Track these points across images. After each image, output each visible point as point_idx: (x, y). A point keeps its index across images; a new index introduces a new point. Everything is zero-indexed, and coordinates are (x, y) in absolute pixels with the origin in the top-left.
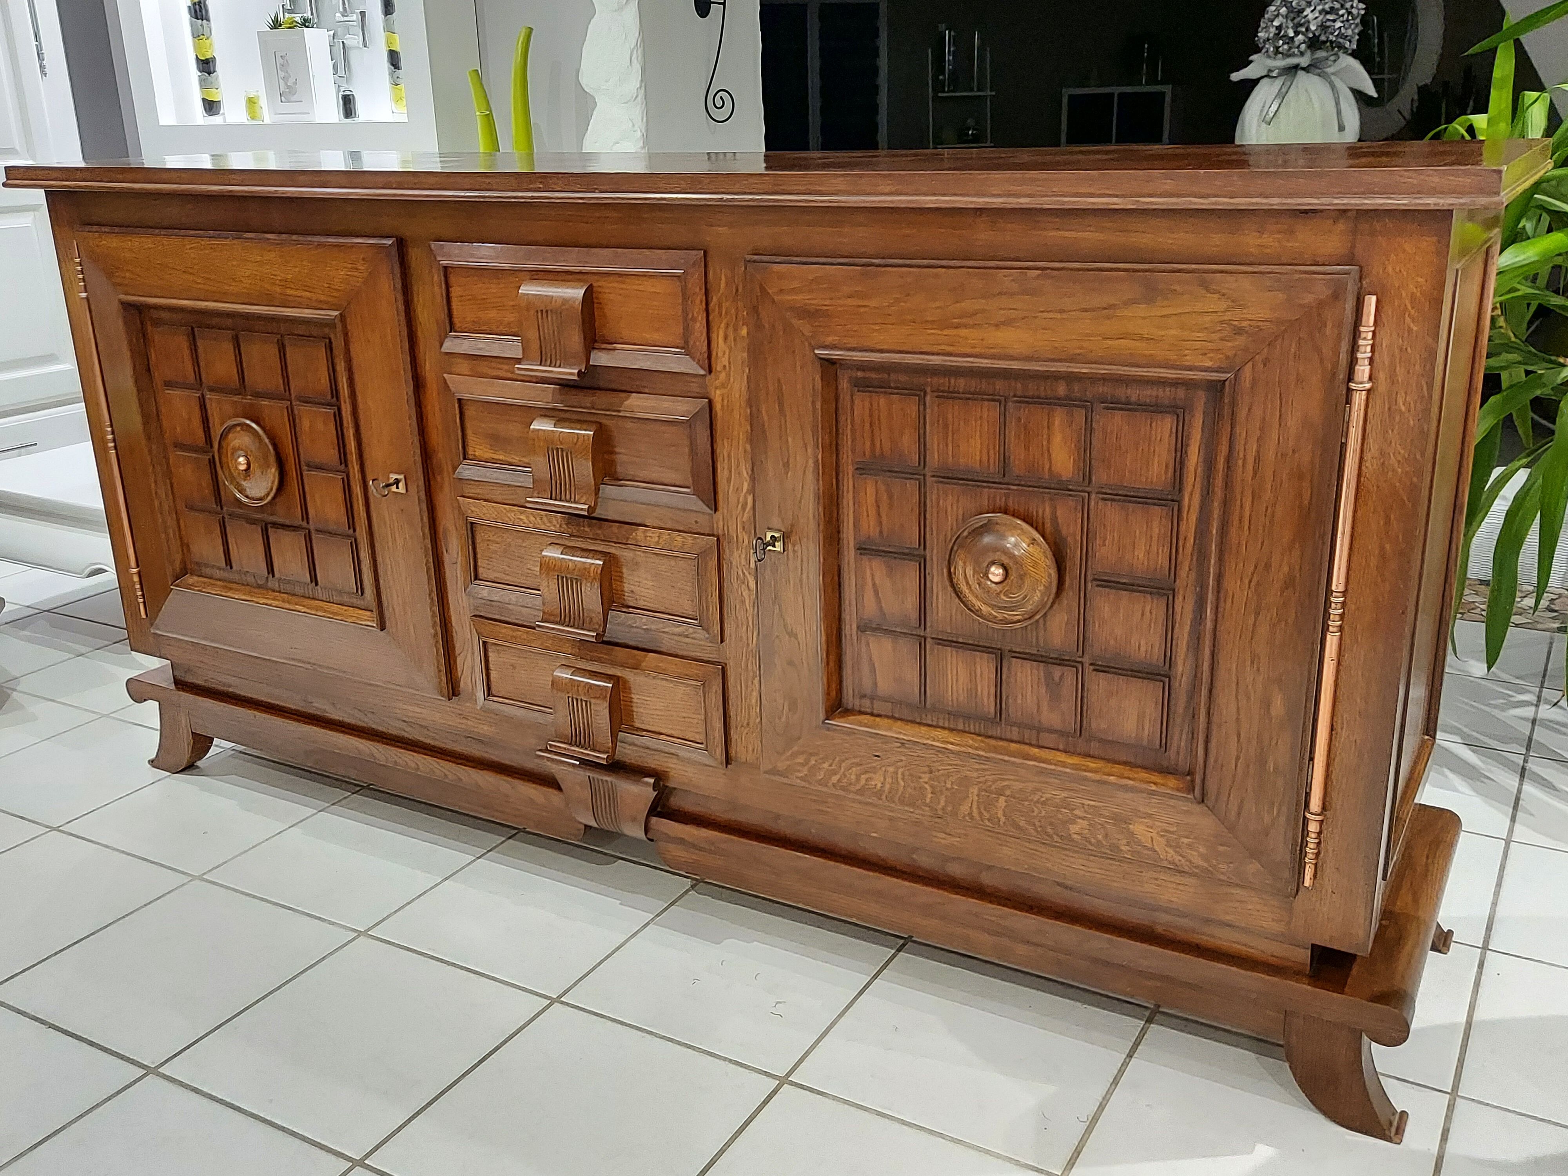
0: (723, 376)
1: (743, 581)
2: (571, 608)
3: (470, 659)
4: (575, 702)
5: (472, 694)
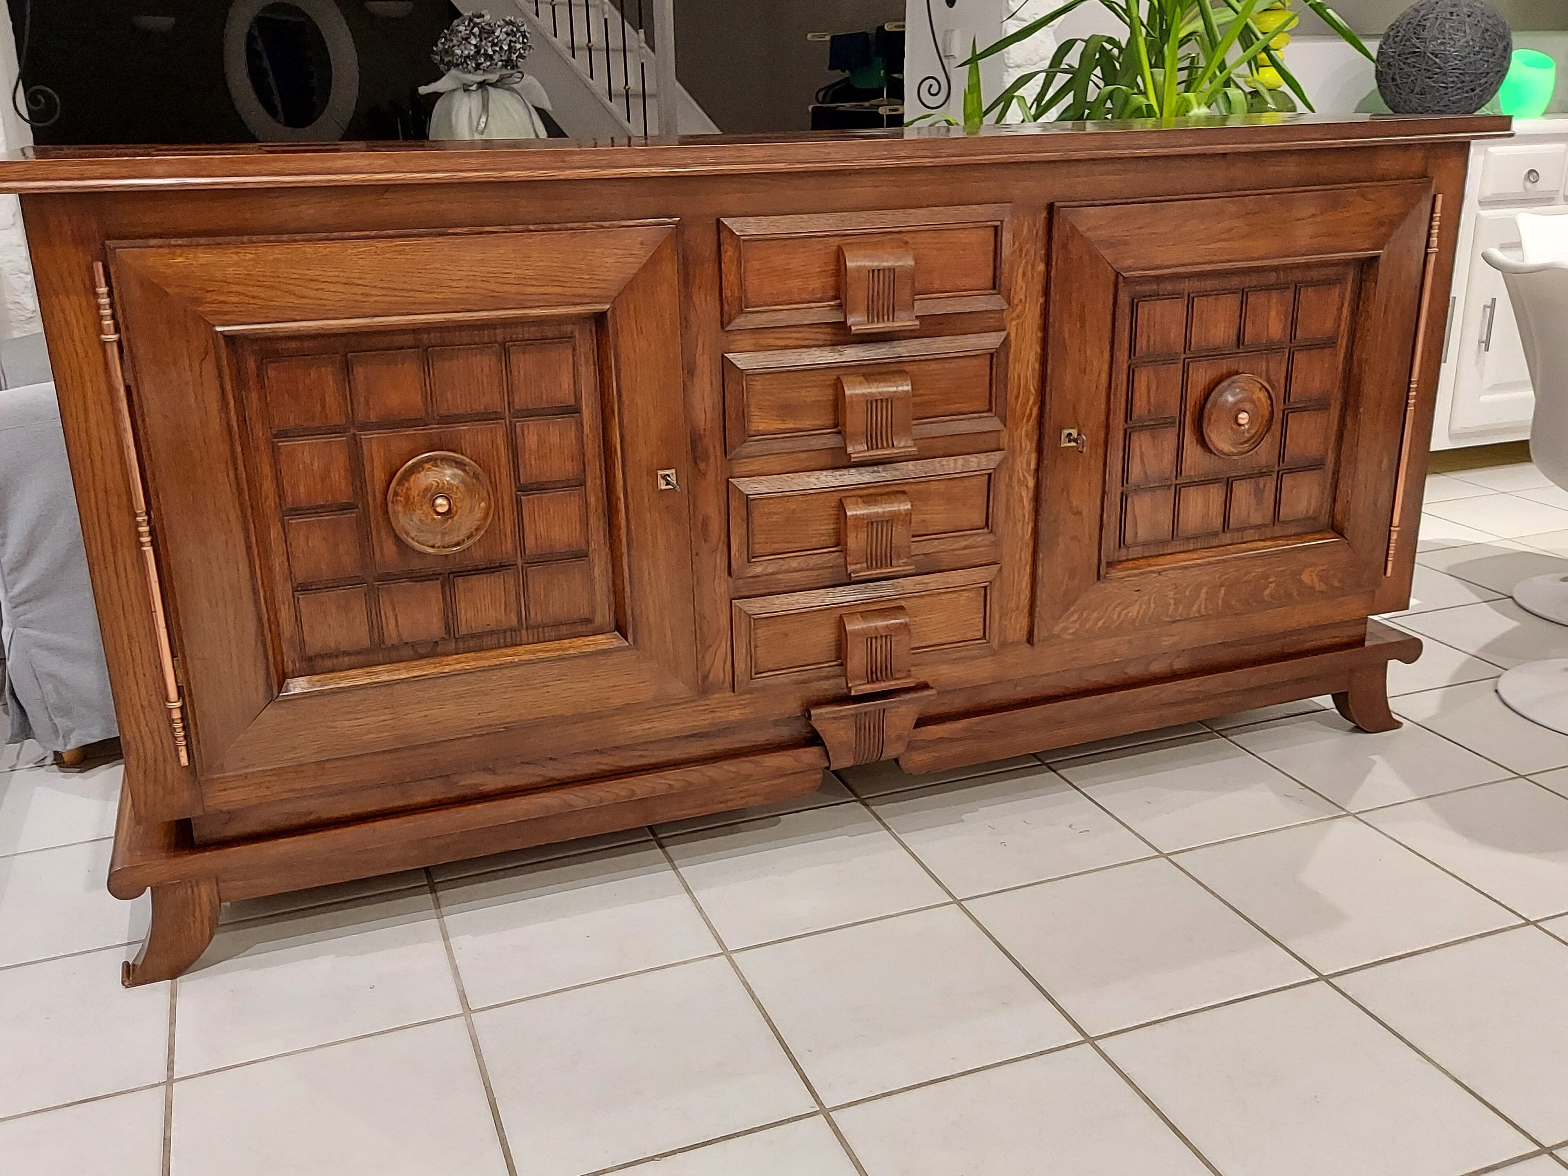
0: (1019, 309)
1: (1023, 483)
2: (879, 550)
3: (725, 646)
4: (874, 641)
5: (724, 682)
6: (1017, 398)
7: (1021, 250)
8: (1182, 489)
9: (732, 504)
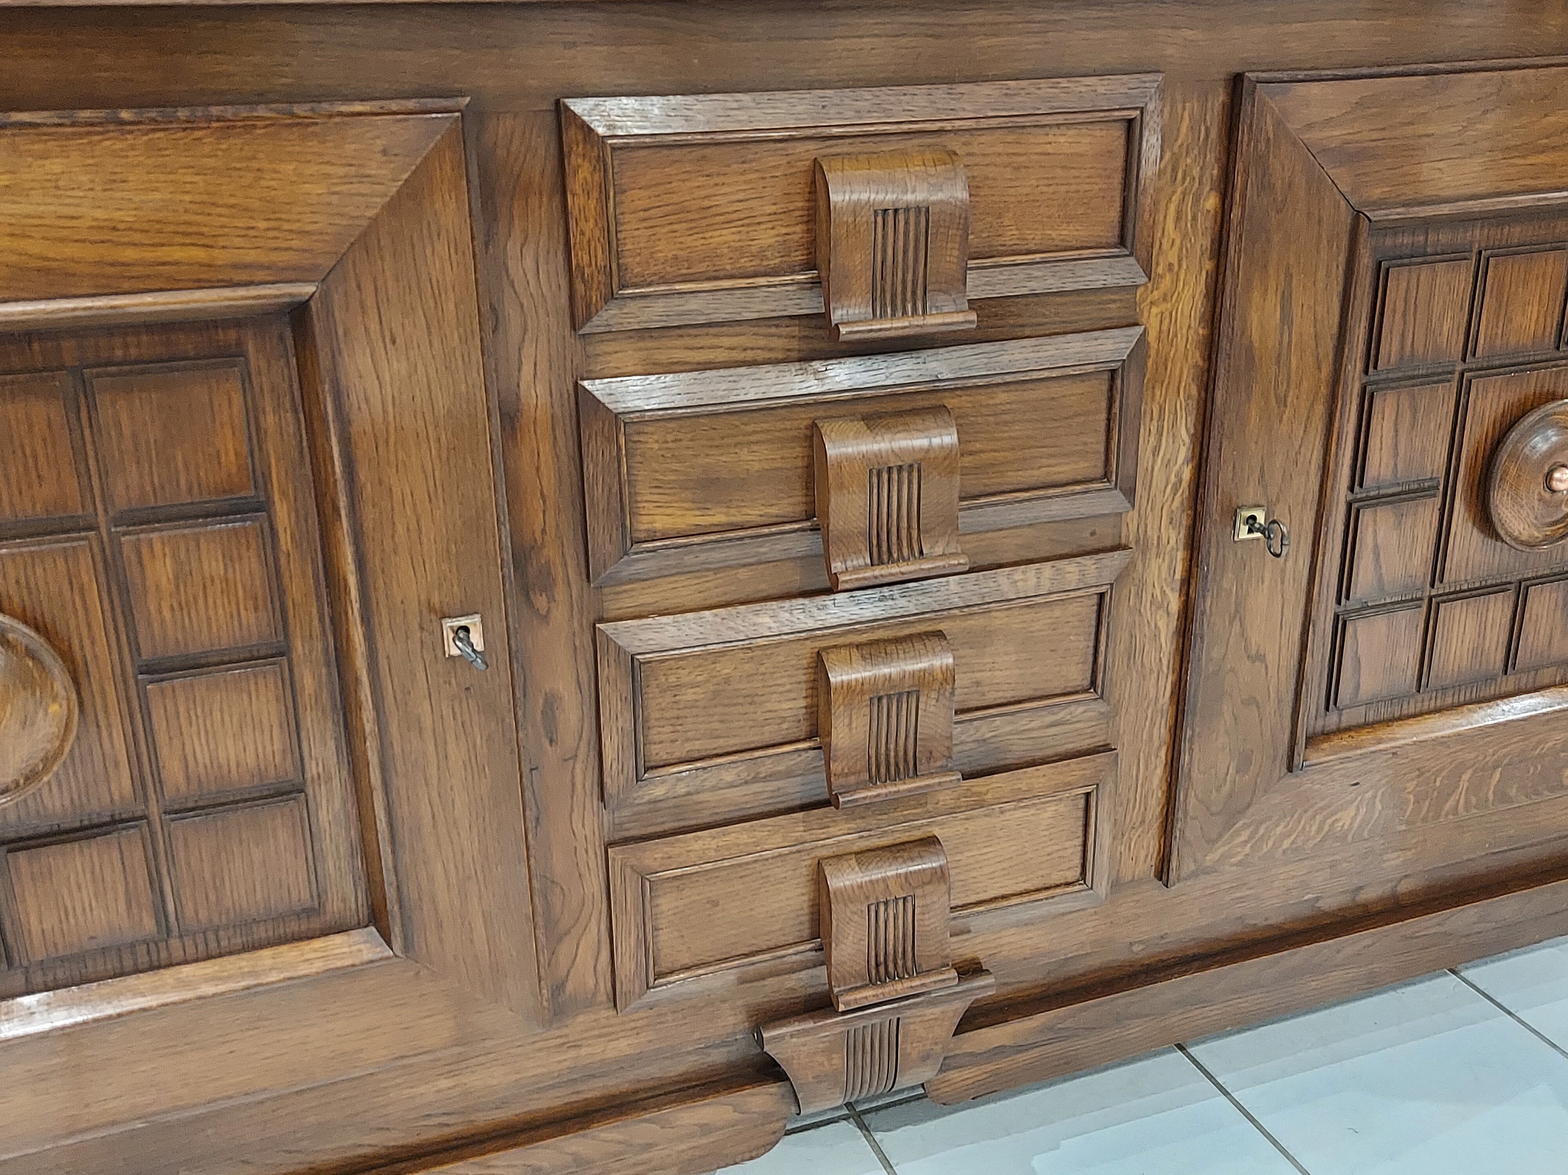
0: (1166, 283)
1: (1160, 605)
2: (892, 746)
3: (596, 929)
4: (882, 908)
5: (594, 995)
6: (1156, 451)
7: (1175, 170)
8: (1442, 606)
9: (604, 672)
